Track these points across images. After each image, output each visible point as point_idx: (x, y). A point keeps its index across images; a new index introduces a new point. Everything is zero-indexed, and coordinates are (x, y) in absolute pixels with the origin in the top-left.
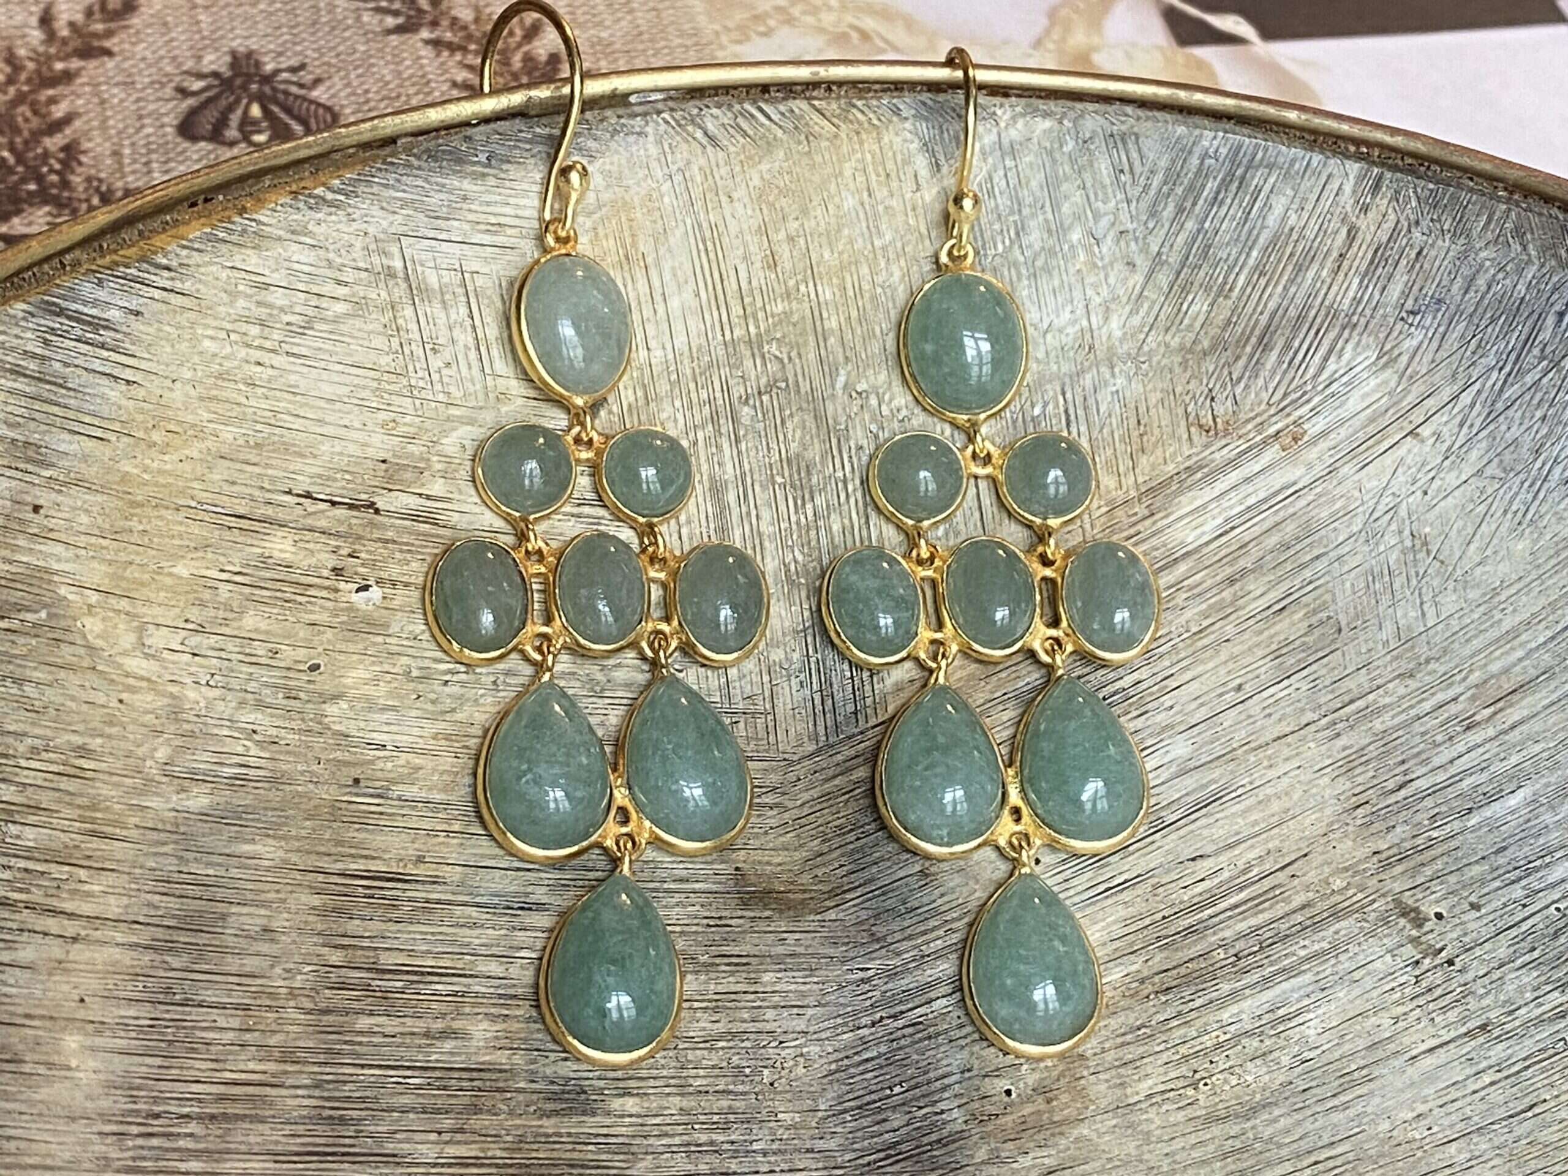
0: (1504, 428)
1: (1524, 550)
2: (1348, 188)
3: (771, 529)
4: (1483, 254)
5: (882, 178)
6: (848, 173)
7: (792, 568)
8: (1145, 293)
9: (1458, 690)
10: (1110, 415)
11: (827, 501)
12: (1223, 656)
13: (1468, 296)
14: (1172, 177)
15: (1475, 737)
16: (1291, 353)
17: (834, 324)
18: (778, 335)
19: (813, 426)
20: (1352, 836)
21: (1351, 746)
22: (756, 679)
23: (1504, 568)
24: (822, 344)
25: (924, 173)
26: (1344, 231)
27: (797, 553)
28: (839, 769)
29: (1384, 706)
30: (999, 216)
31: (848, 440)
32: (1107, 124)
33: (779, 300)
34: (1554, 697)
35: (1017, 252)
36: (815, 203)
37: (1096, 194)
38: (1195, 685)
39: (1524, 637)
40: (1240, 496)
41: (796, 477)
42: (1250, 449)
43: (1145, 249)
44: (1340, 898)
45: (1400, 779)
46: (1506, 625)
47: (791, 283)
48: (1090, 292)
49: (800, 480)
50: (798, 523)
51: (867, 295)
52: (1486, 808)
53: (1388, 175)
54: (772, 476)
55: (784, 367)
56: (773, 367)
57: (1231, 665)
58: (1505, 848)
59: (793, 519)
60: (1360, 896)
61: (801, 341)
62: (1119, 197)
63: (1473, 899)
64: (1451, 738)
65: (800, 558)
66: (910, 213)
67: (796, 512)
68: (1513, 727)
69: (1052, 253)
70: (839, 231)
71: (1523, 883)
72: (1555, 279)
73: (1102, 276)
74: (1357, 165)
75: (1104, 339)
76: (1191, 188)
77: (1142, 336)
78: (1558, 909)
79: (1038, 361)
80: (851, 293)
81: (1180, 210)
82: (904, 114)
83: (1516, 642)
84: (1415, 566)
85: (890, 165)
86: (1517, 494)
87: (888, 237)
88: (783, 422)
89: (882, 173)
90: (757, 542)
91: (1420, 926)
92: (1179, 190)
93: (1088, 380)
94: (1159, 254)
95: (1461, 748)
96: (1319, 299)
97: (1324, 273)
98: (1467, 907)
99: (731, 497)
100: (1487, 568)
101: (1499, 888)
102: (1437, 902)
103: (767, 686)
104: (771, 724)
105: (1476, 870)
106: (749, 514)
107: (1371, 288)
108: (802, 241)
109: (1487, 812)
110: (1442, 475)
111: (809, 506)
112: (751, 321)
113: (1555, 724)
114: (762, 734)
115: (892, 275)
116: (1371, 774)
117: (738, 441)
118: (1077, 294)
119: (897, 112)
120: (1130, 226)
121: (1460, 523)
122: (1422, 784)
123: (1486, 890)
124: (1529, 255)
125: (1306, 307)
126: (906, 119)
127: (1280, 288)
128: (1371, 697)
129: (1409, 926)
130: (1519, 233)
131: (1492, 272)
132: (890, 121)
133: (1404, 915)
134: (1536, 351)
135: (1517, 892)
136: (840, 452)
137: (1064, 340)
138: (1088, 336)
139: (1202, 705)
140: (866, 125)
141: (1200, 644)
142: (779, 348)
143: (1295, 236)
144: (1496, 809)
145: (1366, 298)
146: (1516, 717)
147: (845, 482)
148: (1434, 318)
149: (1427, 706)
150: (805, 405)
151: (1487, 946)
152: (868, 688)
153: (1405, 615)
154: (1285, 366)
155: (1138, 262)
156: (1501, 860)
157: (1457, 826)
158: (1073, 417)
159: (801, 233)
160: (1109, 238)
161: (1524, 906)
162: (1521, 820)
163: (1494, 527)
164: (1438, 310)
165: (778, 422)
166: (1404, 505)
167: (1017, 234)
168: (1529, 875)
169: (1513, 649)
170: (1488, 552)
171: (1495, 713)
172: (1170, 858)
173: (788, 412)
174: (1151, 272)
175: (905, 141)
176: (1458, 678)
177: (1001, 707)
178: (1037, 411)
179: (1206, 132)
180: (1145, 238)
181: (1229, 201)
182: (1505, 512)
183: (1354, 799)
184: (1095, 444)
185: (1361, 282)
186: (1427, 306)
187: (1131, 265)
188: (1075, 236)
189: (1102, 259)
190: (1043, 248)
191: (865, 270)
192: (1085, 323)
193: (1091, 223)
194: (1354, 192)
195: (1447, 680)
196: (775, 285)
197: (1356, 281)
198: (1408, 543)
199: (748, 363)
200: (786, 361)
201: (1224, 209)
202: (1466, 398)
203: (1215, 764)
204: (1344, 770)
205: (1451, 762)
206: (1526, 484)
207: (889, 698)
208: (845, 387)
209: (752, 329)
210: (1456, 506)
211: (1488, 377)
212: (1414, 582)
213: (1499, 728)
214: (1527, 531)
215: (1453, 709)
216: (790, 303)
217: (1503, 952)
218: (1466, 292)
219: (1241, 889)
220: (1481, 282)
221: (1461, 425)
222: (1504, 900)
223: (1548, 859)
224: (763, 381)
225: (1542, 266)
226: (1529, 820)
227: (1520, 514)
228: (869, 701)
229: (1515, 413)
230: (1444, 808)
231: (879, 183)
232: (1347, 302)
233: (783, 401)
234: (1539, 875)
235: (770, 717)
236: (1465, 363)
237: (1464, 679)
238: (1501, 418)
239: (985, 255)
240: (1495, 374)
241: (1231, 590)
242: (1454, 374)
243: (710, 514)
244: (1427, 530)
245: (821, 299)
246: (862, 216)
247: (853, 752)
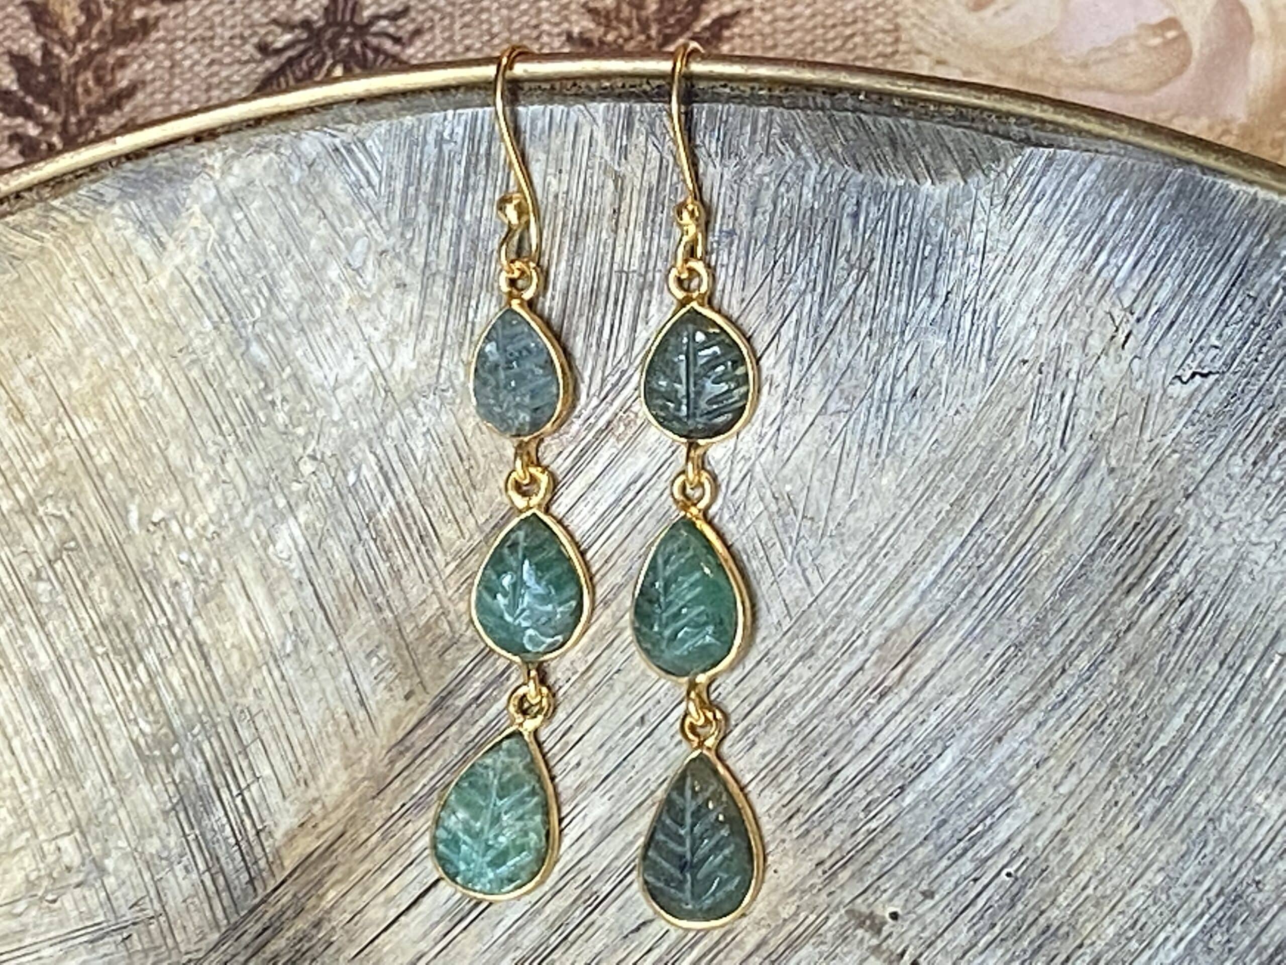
0: (834, 354)
1: (890, 482)
2: (600, 135)
3: (107, 707)
4: (759, 170)
5: (108, 278)
6: (69, 287)
7: (142, 742)
8: (426, 313)
9: (861, 657)
10: (429, 460)
11: (158, 655)
12: (619, 688)
13: (756, 220)
14: (414, 175)
15: (892, 703)
16: (596, 335)
17: (107, 458)
18: (50, 492)
19: (118, 578)
20: (791, 853)
21: (770, 751)
22: (136, 880)
23: (875, 509)
24: (99, 484)
25: (149, 257)
26: (610, 184)
27: (142, 724)
28: (250, 951)
29: (792, 698)
30: (244, 278)
31: (159, 579)
32: (327, 140)
33: (39, 453)
34: (957, 639)
35: (276, 310)
36: (43, 333)
37: (341, 220)
38: (597, 730)
39: (913, 580)
40: (590, 506)
41: (117, 640)
42: (584, 452)
43: (410, 263)
44: (791, 926)
45: (828, 773)
46: (894, 570)
47: (46, 429)
48: (368, 330)
49: (122, 642)
50: (134, 688)
51: (132, 414)
52: (918, 781)
53: (637, 107)
54: (91, 648)
55: (67, 523)
56: (55, 529)
57: (628, 698)
58: (945, 822)
59: (128, 687)
60: (812, 917)
61: (76, 489)
62: (365, 217)
63: (924, 887)
64: (866, 714)
65: (147, 729)
66: (149, 307)
67: (129, 678)
68: (926, 682)
69: (315, 299)
70: (79, 353)
71: (970, 854)
72: (838, 178)
73: (374, 306)
74: (603, 105)
75: (398, 377)
76: (436, 183)
77: (436, 362)
78: (1009, 875)
79: (335, 424)
80: (113, 417)
81: (434, 208)
82: (108, 199)
83: (907, 588)
84: (786, 532)
85: (110, 262)
86: (866, 424)
87: (134, 340)
88: (85, 585)
89: (105, 273)
90: (96, 727)
91: (879, 932)
92: (426, 187)
93: (393, 428)
94: (426, 264)
95: (879, 721)
96: (607, 266)
97: (604, 235)
98: (919, 897)
99: (54, 687)
100: (858, 514)
101: (947, 868)
102: (891, 900)
103: (150, 884)
104: (165, 926)
105: (922, 852)
106: (78, 699)
107: (656, 236)
108: (43, 379)
109: (920, 785)
110: (786, 424)
111: (141, 668)
112: (16, 487)
113: (966, 668)
114: (159, 941)
115: (151, 381)
116: (796, 777)
117: (43, 625)
118: (355, 335)
119: (99, 198)
120: (387, 243)
121: (819, 472)
122: (850, 772)
123: (935, 873)
124: (805, 159)
125: (597, 278)
126: (112, 204)
127: (563, 265)
128: (778, 690)
129: (868, 935)
130: (787, 137)
131: (772, 187)
132: (97, 212)
133: (861, 925)
134: (842, 262)
135: (966, 866)
136: (155, 596)
137: (356, 391)
138: (380, 380)
139: (608, 752)
140: (71, 226)
141: (592, 683)
142: (55, 506)
143: (561, 204)
144: (928, 779)
145: (654, 251)
146: (927, 672)
147: (170, 627)
148: (730, 253)
149: (835, 684)
150: (102, 558)
151: (948, 936)
152: (258, 849)
153: (790, 589)
154: (594, 349)
155: (407, 280)
156: (945, 834)
157: (892, 809)
158: (391, 474)
159: (39, 370)
160: (370, 263)
161: (975, 880)
162: (955, 785)
163: (853, 465)
164: (731, 244)
165: (79, 586)
166: (758, 468)
167: (271, 290)
168: (974, 844)
169: (905, 596)
170: (855, 495)
171: (904, 673)
172: (613, 935)
173: (86, 573)
174: (424, 287)
175: (118, 229)
176: (859, 642)
177: (402, 822)
178: (352, 478)
179: (436, 114)
180: (407, 251)
181: (482, 183)
182: (860, 447)
183: (784, 810)
184: (422, 495)
185: (644, 235)
186: (719, 243)
187: (402, 286)
188: (333, 272)
189: (369, 290)
190: (303, 298)
191: (120, 387)
192: (372, 366)
193: (346, 253)
194: (607, 137)
195: (848, 649)
196: (29, 437)
197: (639, 235)
198: (773, 508)
199: (28, 535)
200: (67, 516)
201: (480, 193)
202: (788, 332)
203: (637, 814)
204: (768, 780)
205: (872, 740)
206: (873, 410)
207: (283, 852)
208: (140, 520)
209: (21, 496)
210: (810, 454)
211: (803, 304)
212: (790, 549)
213: (912, 688)
214: (887, 462)
215: (862, 679)
216: (51, 452)
217: (963, 939)
218: (754, 215)
219: (692, 947)
220: (766, 200)
221: (792, 363)
222: (954, 879)
223: (988, 821)
224: (50, 548)
225: (821, 167)
226: (962, 784)
227: (875, 446)
228: (262, 863)
229: (841, 336)
230: (876, 794)
231: (107, 285)
232: (635, 261)
233: (77, 561)
234: (984, 841)
235: (162, 919)
236: (775, 294)
237: (866, 643)
238: (828, 345)
239: (245, 326)
240: (808, 298)
241: (609, 611)
242: (769, 307)
243: (38, 716)
244: (788, 488)
245: (84, 435)
246: (97, 327)
247: (259, 927)
